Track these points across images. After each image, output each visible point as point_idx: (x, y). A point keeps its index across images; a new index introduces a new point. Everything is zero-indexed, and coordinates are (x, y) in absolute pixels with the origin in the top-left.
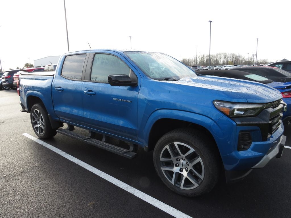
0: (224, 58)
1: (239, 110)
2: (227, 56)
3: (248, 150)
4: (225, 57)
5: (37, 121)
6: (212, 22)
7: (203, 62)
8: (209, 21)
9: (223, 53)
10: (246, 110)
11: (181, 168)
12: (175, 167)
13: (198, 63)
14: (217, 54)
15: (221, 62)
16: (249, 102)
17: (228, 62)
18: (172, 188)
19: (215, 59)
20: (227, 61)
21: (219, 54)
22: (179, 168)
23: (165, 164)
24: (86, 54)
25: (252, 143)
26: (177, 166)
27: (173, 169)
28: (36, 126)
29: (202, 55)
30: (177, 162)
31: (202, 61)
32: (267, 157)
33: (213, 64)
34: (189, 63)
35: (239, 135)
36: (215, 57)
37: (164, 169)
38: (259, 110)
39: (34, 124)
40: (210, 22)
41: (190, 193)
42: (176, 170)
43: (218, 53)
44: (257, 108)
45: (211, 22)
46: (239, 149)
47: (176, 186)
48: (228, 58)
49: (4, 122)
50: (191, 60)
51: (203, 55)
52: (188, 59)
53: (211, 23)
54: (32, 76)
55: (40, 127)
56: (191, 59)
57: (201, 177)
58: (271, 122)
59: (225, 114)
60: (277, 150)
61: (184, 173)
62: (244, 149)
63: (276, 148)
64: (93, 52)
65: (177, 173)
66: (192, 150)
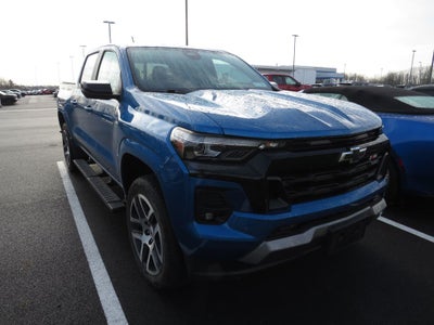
1: (214, 147)
3: (222, 225)
5: (67, 146)
10: (224, 149)
11: (151, 239)
12: (144, 235)
22: (149, 237)
24: (98, 52)
25: (232, 213)
26: (147, 234)
27: (141, 236)
28: (66, 153)
30: (147, 228)
32: (265, 246)
35: (196, 193)
37: (135, 235)
41: (153, 281)
42: (146, 239)
44: (250, 148)
47: (144, 265)
55: (68, 154)
57: (161, 258)
58: (279, 179)
59: (178, 153)
60: (307, 237)
61: (151, 247)
62: (213, 222)
63: (305, 234)
64: (103, 49)
65: (145, 245)
66: (152, 211)
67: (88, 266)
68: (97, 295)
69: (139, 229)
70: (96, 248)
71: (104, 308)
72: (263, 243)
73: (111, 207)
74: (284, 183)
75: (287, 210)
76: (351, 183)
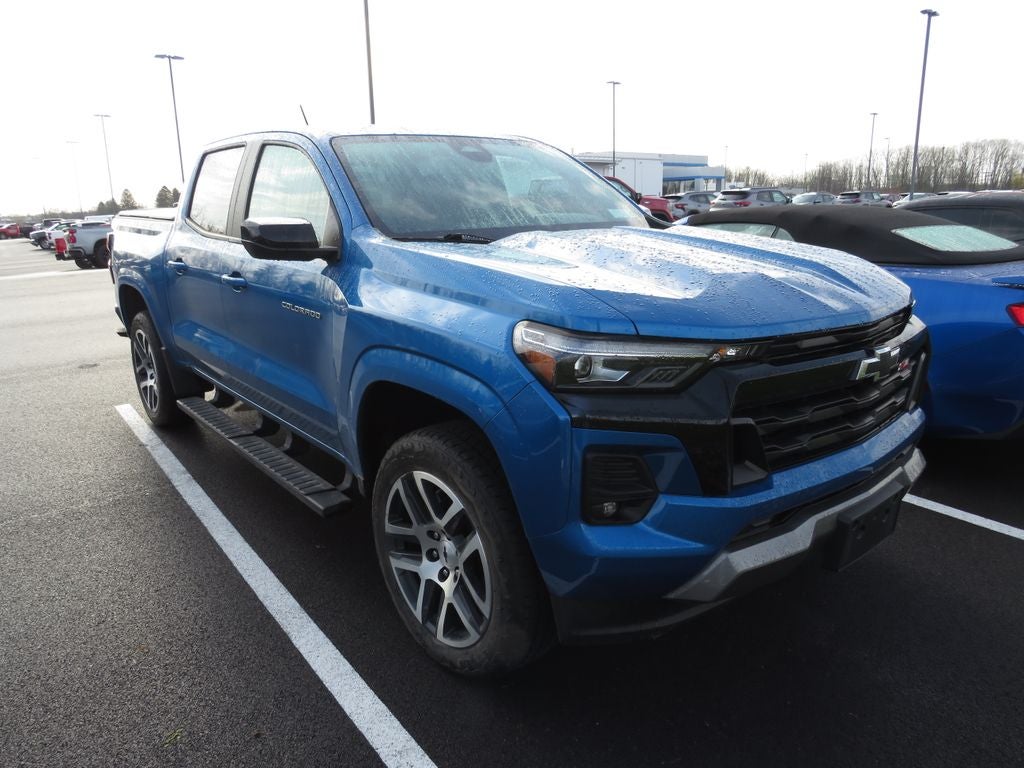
0: (996, 163)
1: (610, 363)
2: (1010, 153)
3: (636, 525)
4: (1000, 155)
5: (147, 368)
6: (935, 14)
7: (904, 175)
8: (924, 12)
9: (992, 142)
10: (636, 366)
11: (444, 568)
12: (425, 561)
13: (883, 180)
14: (968, 144)
15: (981, 179)
16: (641, 333)
17: (1014, 178)
18: (417, 634)
19: (957, 165)
20: (1010, 173)
21: (976, 146)
22: (438, 566)
23: (403, 548)
24: (243, 146)
25: (655, 500)
26: (433, 558)
27: (419, 565)
28: (143, 384)
29: (900, 150)
30: (432, 544)
31: (900, 172)
32: (727, 560)
33: (945, 185)
34: (845, 181)
35: (585, 461)
36: (957, 156)
37: (399, 563)
38: (697, 366)
39: (141, 376)
40: (926, 16)
41: (459, 659)
42: (429, 570)
43: (973, 140)
44: (688, 362)
45: (931, 14)
46: (594, 518)
47: (428, 629)
48: (1013, 160)
49: (95, 365)
50: (854, 171)
51: (904, 150)
52: (841, 165)
53: (933, 18)
54: (141, 221)
55: (151, 387)
56: (855, 165)
57: (485, 608)
58: (750, 421)
59: (540, 378)
60: (800, 538)
61: (447, 586)
62: (617, 519)
63: (799, 531)
64: (260, 139)
65: (429, 582)
66: (457, 505)
67: (289, 641)
68: (336, 704)
69: (412, 548)
70: (291, 601)
71: (363, 730)
72: (723, 557)
73: (318, 505)
74: (761, 432)
75: (765, 484)
76: (869, 420)
